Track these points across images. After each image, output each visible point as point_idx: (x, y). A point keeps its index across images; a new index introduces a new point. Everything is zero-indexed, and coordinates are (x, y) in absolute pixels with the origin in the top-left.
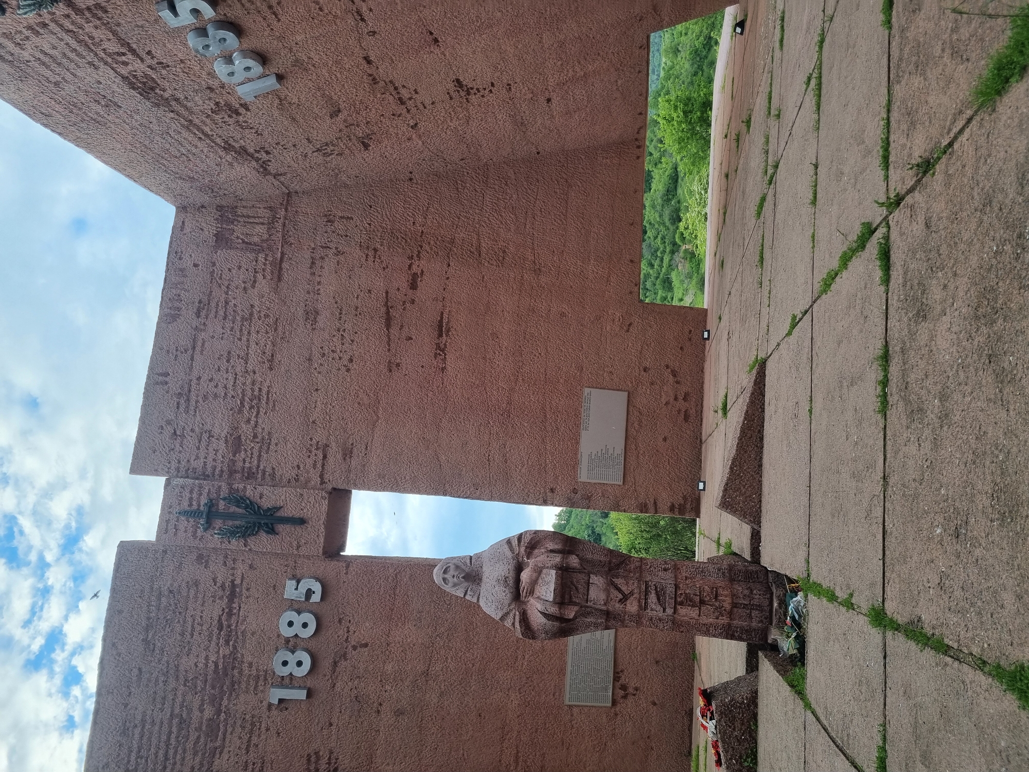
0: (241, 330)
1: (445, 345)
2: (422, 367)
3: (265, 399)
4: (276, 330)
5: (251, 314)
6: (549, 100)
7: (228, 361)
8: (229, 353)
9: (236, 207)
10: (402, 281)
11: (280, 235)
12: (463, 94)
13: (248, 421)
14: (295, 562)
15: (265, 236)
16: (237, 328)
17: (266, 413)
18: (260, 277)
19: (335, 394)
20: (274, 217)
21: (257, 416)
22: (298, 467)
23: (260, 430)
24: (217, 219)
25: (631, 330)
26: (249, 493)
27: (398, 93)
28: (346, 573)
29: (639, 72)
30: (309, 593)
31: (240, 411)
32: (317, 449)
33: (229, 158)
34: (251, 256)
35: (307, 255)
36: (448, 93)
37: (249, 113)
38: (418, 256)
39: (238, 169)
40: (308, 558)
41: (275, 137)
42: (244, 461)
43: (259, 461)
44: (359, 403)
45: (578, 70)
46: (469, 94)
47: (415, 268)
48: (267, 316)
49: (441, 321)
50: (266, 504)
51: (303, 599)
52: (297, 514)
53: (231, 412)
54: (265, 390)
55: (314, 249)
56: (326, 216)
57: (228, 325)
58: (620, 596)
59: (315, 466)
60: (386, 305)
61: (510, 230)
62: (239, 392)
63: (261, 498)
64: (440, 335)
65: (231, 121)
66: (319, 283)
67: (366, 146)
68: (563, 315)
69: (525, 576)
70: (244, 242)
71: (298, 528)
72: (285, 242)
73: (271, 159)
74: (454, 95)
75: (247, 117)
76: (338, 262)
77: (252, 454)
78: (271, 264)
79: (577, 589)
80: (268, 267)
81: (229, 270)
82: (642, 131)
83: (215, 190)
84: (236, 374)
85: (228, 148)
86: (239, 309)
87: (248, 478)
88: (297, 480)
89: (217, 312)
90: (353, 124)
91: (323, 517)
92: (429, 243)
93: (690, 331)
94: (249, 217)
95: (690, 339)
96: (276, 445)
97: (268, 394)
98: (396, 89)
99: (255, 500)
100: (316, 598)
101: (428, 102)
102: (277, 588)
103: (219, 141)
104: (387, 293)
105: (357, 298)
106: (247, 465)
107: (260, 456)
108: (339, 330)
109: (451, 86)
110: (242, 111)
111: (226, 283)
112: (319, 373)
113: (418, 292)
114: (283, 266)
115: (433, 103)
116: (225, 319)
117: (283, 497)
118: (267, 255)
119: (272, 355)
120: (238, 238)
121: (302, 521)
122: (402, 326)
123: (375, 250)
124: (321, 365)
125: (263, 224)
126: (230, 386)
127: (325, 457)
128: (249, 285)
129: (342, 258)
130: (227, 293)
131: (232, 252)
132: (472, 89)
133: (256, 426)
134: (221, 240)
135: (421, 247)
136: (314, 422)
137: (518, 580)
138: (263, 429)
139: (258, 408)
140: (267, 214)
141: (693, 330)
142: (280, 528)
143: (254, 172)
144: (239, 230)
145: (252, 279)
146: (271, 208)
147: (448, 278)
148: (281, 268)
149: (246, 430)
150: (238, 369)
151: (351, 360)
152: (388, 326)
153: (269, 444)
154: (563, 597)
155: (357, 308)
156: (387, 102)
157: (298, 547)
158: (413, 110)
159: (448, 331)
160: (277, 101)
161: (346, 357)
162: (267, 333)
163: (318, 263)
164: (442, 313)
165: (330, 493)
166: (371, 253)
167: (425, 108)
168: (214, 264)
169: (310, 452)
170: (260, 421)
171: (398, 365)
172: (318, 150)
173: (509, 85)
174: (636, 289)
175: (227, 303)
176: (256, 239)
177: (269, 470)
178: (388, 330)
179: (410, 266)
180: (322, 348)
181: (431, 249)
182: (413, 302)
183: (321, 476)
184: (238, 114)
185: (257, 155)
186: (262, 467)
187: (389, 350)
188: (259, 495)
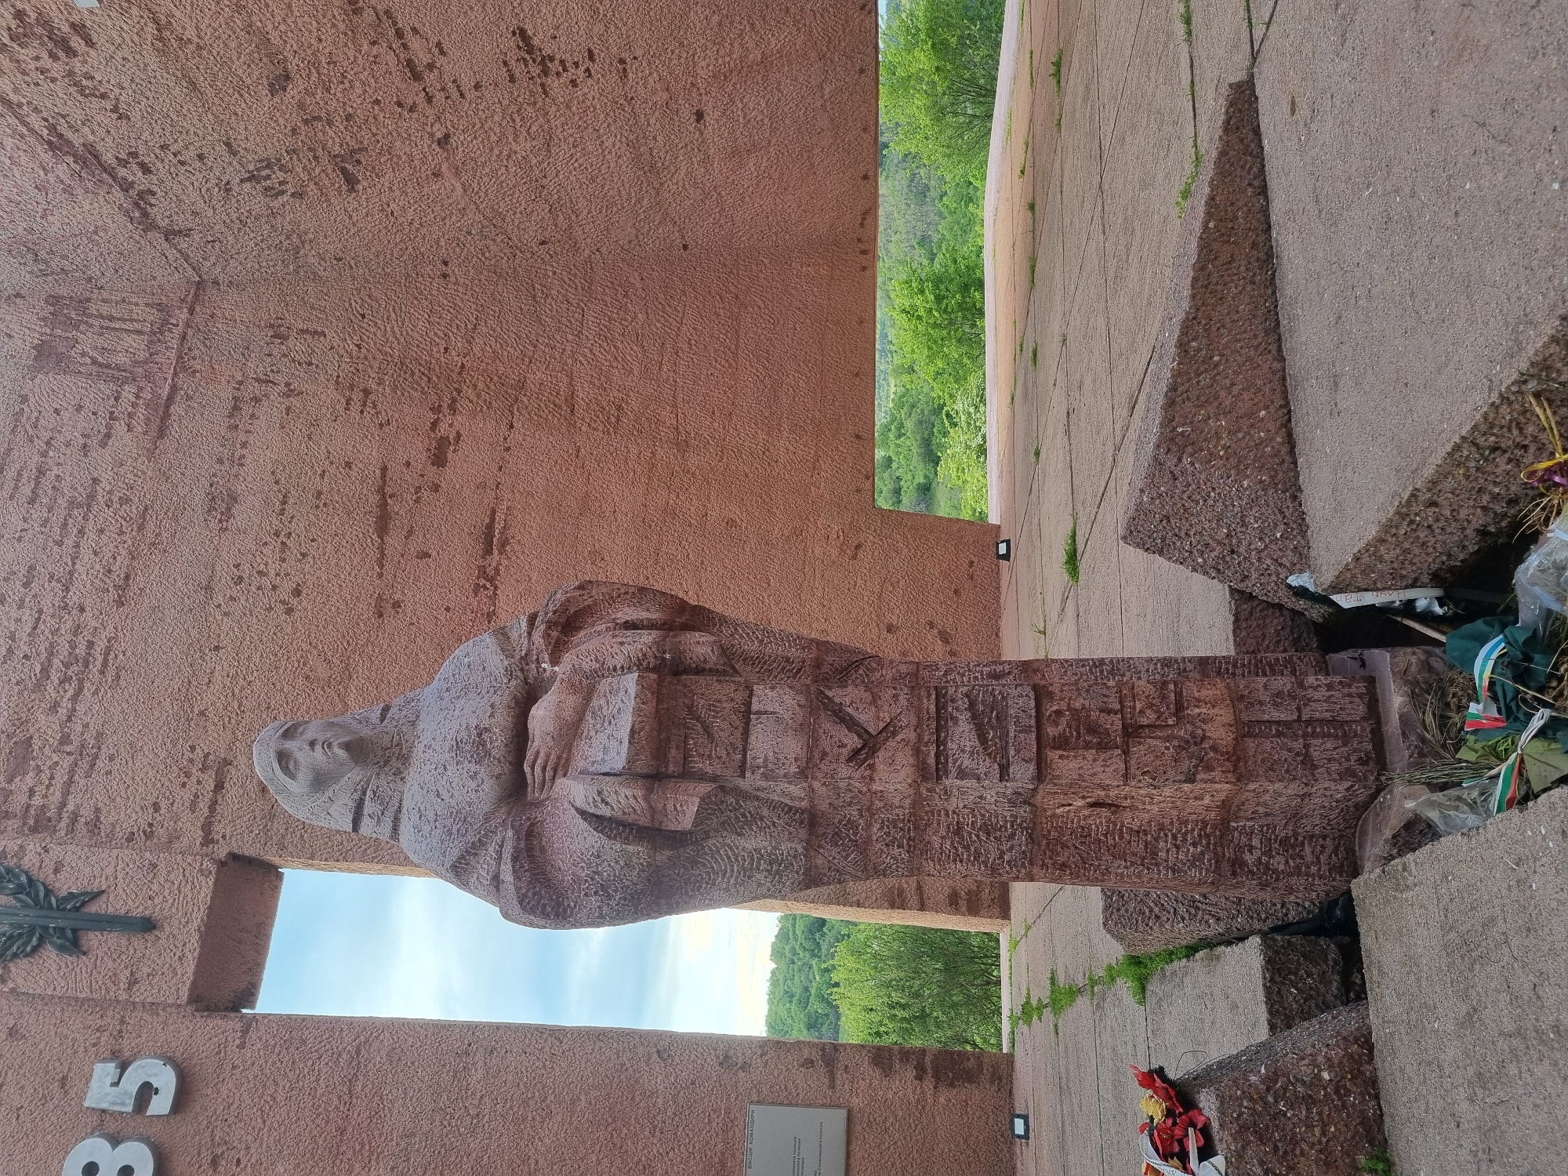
0: (65, 525)
1: (497, 570)
2: (448, 609)
3: (98, 664)
4: (141, 528)
5: (92, 496)
6: (700, 116)
7: (26, 585)
8: (32, 568)
9: (88, 300)
10: (417, 451)
11: (173, 354)
12: (535, 70)
13: (54, 708)
14: (122, 1022)
15: (142, 355)
16: (56, 521)
17: (96, 693)
18: (120, 427)
19: (256, 658)
20: (165, 322)
21: (75, 698)
22: (156, 807)
23: (79, 729)
24: (44, 319)
25: (860, 555)
26: (30, 861)
27: (405, 46)
28: (242, 1046)
29: (862, 71)
30: (146, 1091)
31: (39, 687)
32: (204, 769)
33: (62, 170)
34: (108, 389)
35: (227, 393)
36: (505, 63)
37: (92, 52)
38: (453, 408)
39: (87, 207)
40: (153, 1007)
41: (157, 128)
42: (32, 793)
43: (66, 793)
44: (307, 678)
45: (751, 45)
46: (545, 72)
47: (443, 429)
48: (125, 500)
49: (490, 527)
50: (66, 884)
51: (129, 1109)
52: (138, 909)
53: (16, 689)
54: (101, 645)
55: (241, 383)
56: (271, 326)
57: (38, 513)
58: (853, 741)
59: (193, 806)
60: (381, 490)
61: (631, 372)
62: (42, 648)
63: (56, 871)
64: (488, 551)
65: (57, 69)
66: (244, 445)
67: (351, 181)
68: (731, 523)
69: (541, 716)
70: (94, 362)
71: (137, 942)
72: (182, 365)
73: (155, 189)
74: (518, 70)
75: (91, 62)
76: (288, 409)
77: (52, 778)
78: (147, 406)
79: (707, 731)
80: (141, 411)
81: (57, 411)
82: (869, 221)
83: (43, 254)
84: (40, 612)
85: (58, 144)
86: (65, 486)
87: (34, 830)
88: (149, 836)
89: (16, 488)
90: (319, 118)
91: (198, 917)
92: (475, 386)
93: (971, 563)
94: (111, 318)
95: (972, 578)
96: (111, 758)
97: (107, 654)
98: (399, 34)
99: (42, 877)
100: (161, 1105)
101: (467, 83)
102: (69, 1083)
103: (34, 120)
104: (384, 469)
105: (322, 476)
106: (37, 801)
107: (70, 782)
108: (277, 534)
109: (510, 43)
110: (76, 42)
111: (46, 435)
112: (226, 614)
113: (448, 470)
114: (172, 410)
115: (477, 86)
116: (32, 501)
117: (109, 871)
118: (140, 389)
119: (127, 578)
120: (84, 354)
121: (148, 925)
122: (410, 532)
123: (366, 392)
124: (232, 599)
125: (139, 332)
126: (23, 635)
127: (219, 786)
128: (94, 442)
129: (295, 401)
130: (44, 454)
131: (67, 380)
132: (552, 59)
133: (69, 719)
134: (46, 355)
135: (459, 391)
136: (202, 714)
137: (520, 737)
138: (86, 726)
139: (81, 682)
140: (153, 315)
141: (976, 560)
142: (93, 939)
143: (121, 218)
144: (88, 341)
145: (103, 430)
146: (160, 307)
147: (508, 449)
148: (166, 415)
149: (46, 725)
150: (46, 603)
151: (297, 592)
152: (382, 529)
153: (96, 757)
154: (660, 753)
155: (320, 493)
156: (384, 68)
157: (132, 983)
158: (439, 97)
159: (504, 543)
160: (151, 28)
161: (287, 586)
162: (121, 533)
163: (247, 410)
164: (494, 512)
165: (222, 864)
166: (357, 396)
167: (462, 95)
168: (24, 399)
169: (188, 775)
170: (81, 708)
171: (397, 605)
172: (251, 178)
173: (622, 61)
174: (868, 484)
175: (41, 472)
176: (121, 359)
177: (87, 813)
178: (381, 537)
179: (434, 425)
180: (237, 566)
181: (478, 396)
182: (436, 488)
183: (207, 827)
184: (71, 52)
185: (122, 172)
186: (71, 807)
187: (380, 575)
188: (52, 866)
